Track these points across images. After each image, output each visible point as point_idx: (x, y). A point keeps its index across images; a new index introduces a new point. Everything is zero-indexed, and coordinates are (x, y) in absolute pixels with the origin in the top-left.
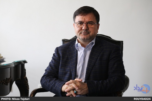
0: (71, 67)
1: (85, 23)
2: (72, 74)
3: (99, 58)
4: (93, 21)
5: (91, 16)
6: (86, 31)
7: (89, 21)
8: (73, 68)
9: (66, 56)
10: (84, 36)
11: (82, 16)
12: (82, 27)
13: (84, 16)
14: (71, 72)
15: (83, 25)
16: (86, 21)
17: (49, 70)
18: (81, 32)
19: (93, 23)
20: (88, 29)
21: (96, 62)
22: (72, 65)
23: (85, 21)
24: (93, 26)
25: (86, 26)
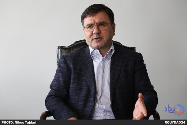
0: (87, 80)
1: (95, 25)
2: (91, 89)
3: (123, 69)
4: (105, 21)
5: (101, 15)
6: (99, 36)
7: (100, 22)
8: (91, 81)
9: (79, 67)
10: (96, 44)
11: (91, 17)
12: (93, 31)
13: (93, 16)
14: (89, 87)
15: (93, 28)
16: (97, 23)
17: (56, 87)
18: (93, 38)
19: (106, 23)
20: (101, 32)
21: (120, 74)
22: (88, 78)
23: (95, 23)
24: (106, 28)
25: (97, 29)
